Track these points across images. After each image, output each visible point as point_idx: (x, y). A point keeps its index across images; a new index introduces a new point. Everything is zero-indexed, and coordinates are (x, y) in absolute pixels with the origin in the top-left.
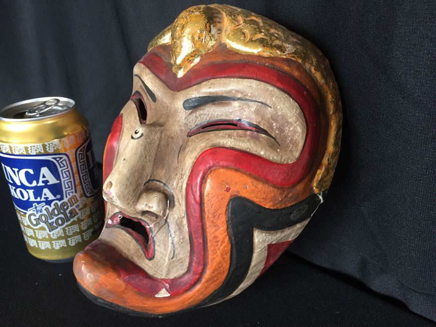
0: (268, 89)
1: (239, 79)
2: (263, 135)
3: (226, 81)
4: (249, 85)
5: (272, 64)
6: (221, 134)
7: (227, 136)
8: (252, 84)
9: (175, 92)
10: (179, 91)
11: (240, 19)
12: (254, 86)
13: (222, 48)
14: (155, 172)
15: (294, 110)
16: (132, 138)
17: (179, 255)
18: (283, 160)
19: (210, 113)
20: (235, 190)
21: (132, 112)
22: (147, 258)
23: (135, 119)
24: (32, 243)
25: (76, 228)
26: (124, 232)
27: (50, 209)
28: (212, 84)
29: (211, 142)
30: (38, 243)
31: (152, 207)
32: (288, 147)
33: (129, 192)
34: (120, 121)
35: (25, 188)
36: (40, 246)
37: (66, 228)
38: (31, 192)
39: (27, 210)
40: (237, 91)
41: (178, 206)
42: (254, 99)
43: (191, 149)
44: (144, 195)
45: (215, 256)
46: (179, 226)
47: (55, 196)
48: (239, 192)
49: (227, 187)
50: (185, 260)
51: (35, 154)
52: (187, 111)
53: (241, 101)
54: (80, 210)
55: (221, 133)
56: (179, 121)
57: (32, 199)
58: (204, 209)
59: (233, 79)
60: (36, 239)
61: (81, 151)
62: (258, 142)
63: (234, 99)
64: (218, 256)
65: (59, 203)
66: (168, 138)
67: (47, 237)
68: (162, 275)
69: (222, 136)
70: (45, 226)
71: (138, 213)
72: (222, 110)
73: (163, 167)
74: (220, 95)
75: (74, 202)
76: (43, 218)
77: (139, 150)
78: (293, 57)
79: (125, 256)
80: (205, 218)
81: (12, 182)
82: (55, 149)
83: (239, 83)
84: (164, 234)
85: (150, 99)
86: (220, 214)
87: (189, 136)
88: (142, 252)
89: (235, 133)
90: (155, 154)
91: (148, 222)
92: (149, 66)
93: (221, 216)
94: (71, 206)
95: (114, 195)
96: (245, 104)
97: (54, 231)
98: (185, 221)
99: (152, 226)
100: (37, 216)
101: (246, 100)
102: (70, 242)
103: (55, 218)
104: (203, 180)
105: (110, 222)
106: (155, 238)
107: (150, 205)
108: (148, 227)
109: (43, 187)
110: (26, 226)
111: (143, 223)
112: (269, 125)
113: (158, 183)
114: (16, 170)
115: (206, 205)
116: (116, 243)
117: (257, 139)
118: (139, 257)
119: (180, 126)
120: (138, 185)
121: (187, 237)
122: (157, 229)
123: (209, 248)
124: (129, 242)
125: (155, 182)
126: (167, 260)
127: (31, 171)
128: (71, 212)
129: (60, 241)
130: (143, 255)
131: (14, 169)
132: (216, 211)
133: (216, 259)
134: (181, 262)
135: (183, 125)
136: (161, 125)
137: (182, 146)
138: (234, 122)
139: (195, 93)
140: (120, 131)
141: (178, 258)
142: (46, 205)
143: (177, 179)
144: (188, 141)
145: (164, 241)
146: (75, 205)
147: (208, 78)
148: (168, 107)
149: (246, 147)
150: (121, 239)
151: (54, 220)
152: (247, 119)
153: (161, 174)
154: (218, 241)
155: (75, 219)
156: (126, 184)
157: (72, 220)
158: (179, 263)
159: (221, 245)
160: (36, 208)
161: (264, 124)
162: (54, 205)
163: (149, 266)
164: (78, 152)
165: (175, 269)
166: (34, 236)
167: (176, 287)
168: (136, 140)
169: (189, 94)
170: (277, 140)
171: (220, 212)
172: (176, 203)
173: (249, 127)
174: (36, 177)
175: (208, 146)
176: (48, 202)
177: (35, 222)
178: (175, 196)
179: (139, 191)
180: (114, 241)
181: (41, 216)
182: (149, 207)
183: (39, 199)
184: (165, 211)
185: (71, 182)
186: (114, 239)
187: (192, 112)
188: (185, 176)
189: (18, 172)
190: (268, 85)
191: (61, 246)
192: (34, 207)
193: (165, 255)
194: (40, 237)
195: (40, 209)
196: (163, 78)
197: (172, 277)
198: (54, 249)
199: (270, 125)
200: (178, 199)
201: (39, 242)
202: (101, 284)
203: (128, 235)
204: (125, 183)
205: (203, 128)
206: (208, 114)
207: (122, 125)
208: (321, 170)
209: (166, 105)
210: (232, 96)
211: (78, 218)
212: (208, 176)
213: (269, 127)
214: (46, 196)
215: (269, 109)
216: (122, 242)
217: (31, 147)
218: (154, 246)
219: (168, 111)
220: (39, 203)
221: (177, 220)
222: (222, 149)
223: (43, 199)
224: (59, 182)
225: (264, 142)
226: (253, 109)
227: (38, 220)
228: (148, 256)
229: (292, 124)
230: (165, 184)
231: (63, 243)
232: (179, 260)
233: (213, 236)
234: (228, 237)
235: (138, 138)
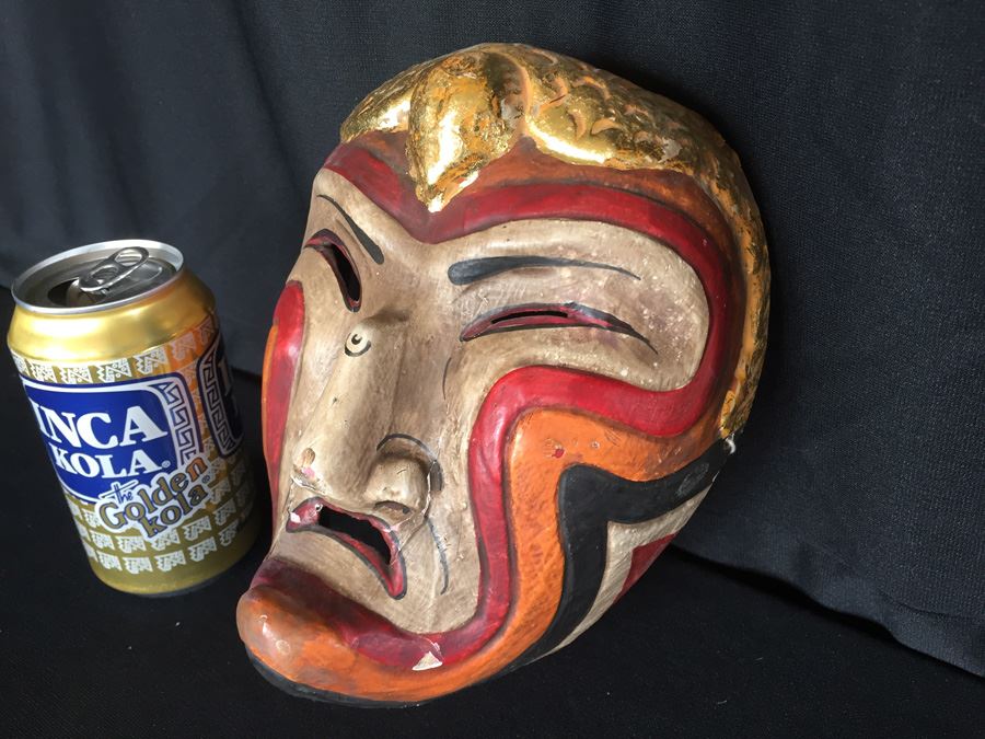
0: (634, 242)
1: (570, 222)
2: (624, 336)
3: (543, 227)
4: (595, 235)
5: (637, 185)
6: (536, 338)
7: (549, 341)
8: (600, 233)
9: (427, 245)
10: (436, 243)
11: (562, 82)
12: (604, 236)
13: (526, 150)
14: (397, 418)
15: (687, 282)
16: (348, 352)
17: (457, 584)
18: (665, 383)
19: (509, 291)
20: (574, 452)
21: (325, 281)
22: (391, 595)
23: (336, 298)
24: (109, 562)
25: (204, 524)
26: (334, 543)
27: (150, 492)
28: (512, 232)
29: (517, 356)
30: (122, 562)
31: (398, 493)
32: (674, 355)
33: (350, 468)
34: (299, 302)
35: (92, 452)
36: (128, 568)
37: (185, 527)
38: (106, 460)
39: (96, 497)
40: (569, 248)
41: (450, 486)
42: (605, 263)
43: (473, 369)
44: (379, 470)
45: (532, 583)
46: (456, 528)
47: (159, 465)
48: (580, 456)
49: (557, 447)
50: (471, 593)
51: (113, 381)
52: (458, 287)
53: (575, 267)
54: (210, 486)
55: (538, 334)
56: (440, 307)
57: (109, 473)
58: (510, 494)
59: (557, 222)
60: (118, 553)
61: (206, 362)
62: (614, 351)
63: (561, 263)
64: (538, 582)
65: (168, 477)
66: (420, 344)
67: (144, 549)
68: (426, 627)
69: (540, 342)
70: (139, 527)
71: (367, 506)
72: (534, 284)
73: (413, 406)
74: (530, 254)
75: (198, 471)
76: (135, 511)
77: (365, 377)
78: (678, 166)
79: (345, 595)
80: (511, 512)
81: (60, 441)
82: (156, 365)
83: (571, 230)
84: (424, 544)
85: (368, 256)
86: (543, 502)
87: (466, 338)
88: (379, 583)
89: (565, 332)
90: (395, 381)
91: (386, 520)
92: (360, 181)
93: (545, 505)
94: (192, 481)
95: (321, 477)
96: (585, 273)
97: (159, 536)
98: (468, 518)
99: (395, 528)
100: (121, 508)
101: (586, 264)
102: (192, 554)
103: (161, 508)
104: (507, 435)
105: (295, 518)
106: (404, 554)
107: (394, 489)
108: (387, 531)
109: (131, 449)
110: (93, 529)
111: (375, 524)
112: (634, 313)
113: (405, 441)
114: (70, 416)
115: (513, 486)
116: (320, 567)
117: (611, 344)
118: (375, 594)
119: (443, 317)
120: (367, 450)
121: (474, 549)
122: (407, 534)
123: (520, 569)
124: (347, 562)
125: (398, 439)
126: (433, 595)
127: (106, 418)
128: (193, 494)
129: (171, 555)
130: (383, 589)
131: (64, 414)
132: (535, 497)
133: (535, 589)
134: (463, 598)
135: (448, 316)
136: (403, 318)
137: (450, 359)
138: (562, 310)
139: (475, 249)
140: (303, 324)
141: (457, 590)
142: (140, 483)
143: (445, 431)
144: (463, 350)
145: (423, 558)
146: (202, 476)
147: (503, 217)
148: (412, 276)
149: (592, 362)
150: (329, 557)
151: (157, 513)
152: (589, 303)
153: (409, 421)
154: (538, 555)
155: (202, 505)
156: (344, 453)
157: (195, 509)
158: (458, 602)
159: (546, 562)
160: (118, 491)
161: (625, 313)
162: (157, 482)
163: (398, 613)
164: (202, 366)
165: (450, 612)
166: (113, 547)
167: (453, 647)
168: (358, 358)
169: (461, 252)
170: (653, 343)
171: (542, 498)
172: (447, 481)
173: (594, 321)
174: (117, 428)
175: (511, 363)
176: (145, 478)
177: (115, 521)
178: (443, 465)
179: (369, 462)
180: (315, 563)
181: (129, 507)
182: (393, 494)
183: (123, 473)
184: (423, 499)
185: (190, 430)
186: (312, 557)
187: (468, 289)
188: (464, 427)
189: (75, 420)
190: (632, 233)
191: (175, 565)
192: (113, 490)
193: (429, 586)
194: (128, 550)
195: (126, 493)
196: (396, 210)
197: (444, 628)
198: (160, 571)
199: (637, 312)
200: (451, 473)
201: (125, 559)
202: (305, 660)
203: (344, 549)
204: (341, 451)
205: (494, 322)
206: (505, 293)
207: (304, 310)
208: (734, 392)
209: (407, 272)
210: (558, 256)
211: (208, 503)
212: (515, 428)
213: (635, 318)
214: (138, 467)
215: (635, 281)
216: (332, 564)
217: (104, 367)
218: (404, 569)
219: (413, 285)
220: (123, 481)
221: (450, 515)
222: (541, 370)
223: (133, 473)
224: (166, 433)
225: (626, 349)
226: (601, 283)
227: (123, 517)
228: (393, 589)
229: (681, 310)
230: (419, 443)
231: (178, 557)
232: (457, 595)
233: (530, 544)
234: (558, 545)
235: (362, 353)
